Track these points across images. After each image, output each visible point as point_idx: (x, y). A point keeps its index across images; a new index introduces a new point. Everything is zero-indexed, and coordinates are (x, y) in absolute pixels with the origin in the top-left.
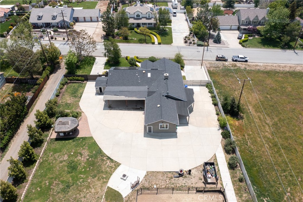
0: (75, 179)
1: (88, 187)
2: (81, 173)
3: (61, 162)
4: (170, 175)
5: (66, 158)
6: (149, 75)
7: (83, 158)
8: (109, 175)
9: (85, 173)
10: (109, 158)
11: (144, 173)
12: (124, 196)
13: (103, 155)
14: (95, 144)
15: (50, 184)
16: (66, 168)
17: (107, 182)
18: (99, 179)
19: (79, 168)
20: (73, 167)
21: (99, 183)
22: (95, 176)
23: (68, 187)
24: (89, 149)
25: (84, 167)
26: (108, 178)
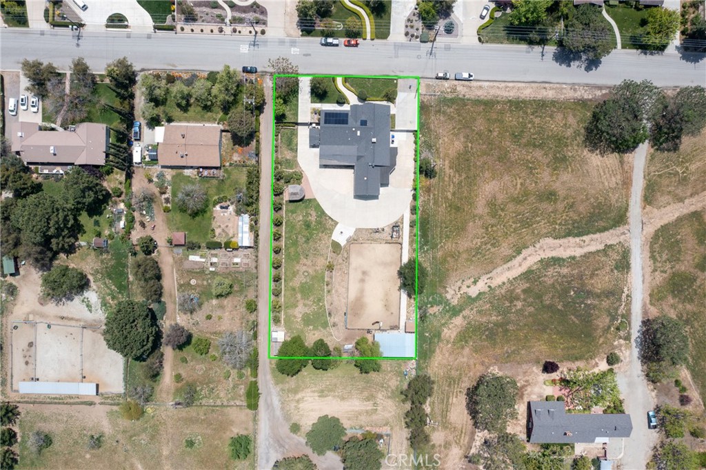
0: (311, 234)
1: (320, 240)
2: (313, 230)
3: (299, 221)
4: (371, 231)
5: (301, 218)
6: (359, 133)
7: (313, 218)
8: (332, 231)
9: (316, 229)
10: (330, 218)
11: (354, 230)
12: (342, 245)
13: (326, 215)
14: (318, 205)
15: (297, 238)
16: (303, 226)
17: (331, 236)
18: (326, 234)
19: (312, 226)
20: (308, 225)
21: (326, 237)
22: (323, 232)
23: (308, 239)
24: (315, 210)
25: (315, 225)
26: (331, 233)
